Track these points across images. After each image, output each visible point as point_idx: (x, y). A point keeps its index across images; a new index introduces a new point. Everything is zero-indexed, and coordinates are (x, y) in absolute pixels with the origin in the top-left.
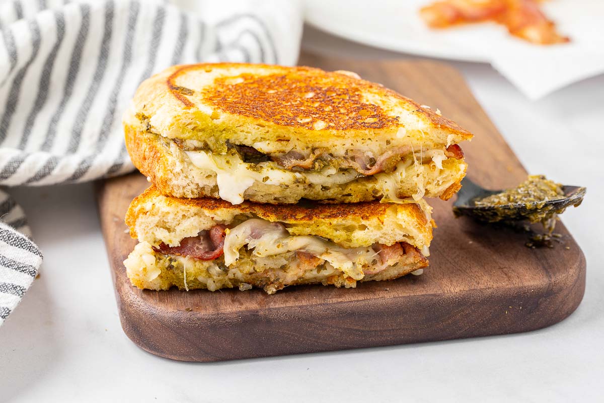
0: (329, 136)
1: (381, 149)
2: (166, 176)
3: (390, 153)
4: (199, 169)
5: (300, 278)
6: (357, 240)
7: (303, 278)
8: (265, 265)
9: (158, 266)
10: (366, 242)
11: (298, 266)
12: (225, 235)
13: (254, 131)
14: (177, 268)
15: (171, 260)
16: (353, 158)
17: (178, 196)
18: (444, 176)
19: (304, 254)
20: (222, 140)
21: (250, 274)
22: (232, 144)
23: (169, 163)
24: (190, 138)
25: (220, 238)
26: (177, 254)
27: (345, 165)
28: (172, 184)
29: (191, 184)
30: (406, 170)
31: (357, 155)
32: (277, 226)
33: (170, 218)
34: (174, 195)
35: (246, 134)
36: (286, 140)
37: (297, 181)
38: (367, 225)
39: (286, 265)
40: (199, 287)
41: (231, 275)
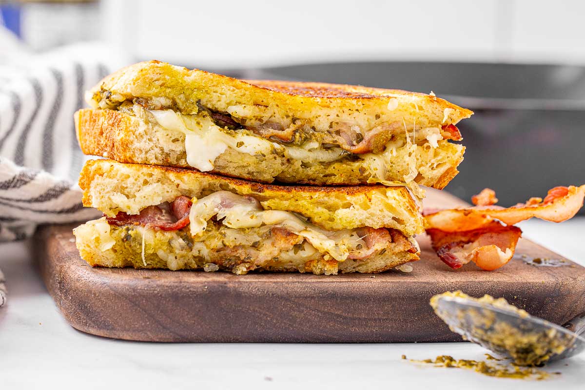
0: (312, 104)
1: (370, 124)
2: (127, 138)
3: (379, 129)
4: (165, 129)
5: (275, 258)
6: (340, 219)
7: (277, 258)
8: (235, 239)
9: (112, 236)
10: (350, 223)
11: (273, 244)
12: (191, 206)
13: (229, 93)
14: (135, 239)
15: (128, 230)
16: (338, 133)
17: (139, 161)
18: (439, 158)
19: (280, 230)
20: (193, 99)
21: (218, 251)
22: (203, 106)
23: (132, 123)
24: (157, 96)
25: (185, 207)
26: (135, 223)
27: (329, 140)
28: (134, 147)
29: (155, 148)
30: (396, 150)
31: (344, 129)
32: (250, 200)
33: (129, 182)
34: (135, 159)
35: (220, 95)
36: (265, 106)
37: (274, 152)
38: (352, 202)
39: (259, 241)
40: (158, 266)
41: (195, 252)
